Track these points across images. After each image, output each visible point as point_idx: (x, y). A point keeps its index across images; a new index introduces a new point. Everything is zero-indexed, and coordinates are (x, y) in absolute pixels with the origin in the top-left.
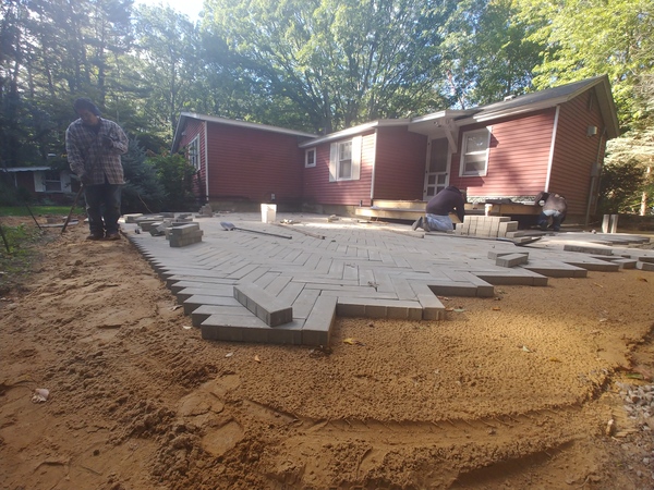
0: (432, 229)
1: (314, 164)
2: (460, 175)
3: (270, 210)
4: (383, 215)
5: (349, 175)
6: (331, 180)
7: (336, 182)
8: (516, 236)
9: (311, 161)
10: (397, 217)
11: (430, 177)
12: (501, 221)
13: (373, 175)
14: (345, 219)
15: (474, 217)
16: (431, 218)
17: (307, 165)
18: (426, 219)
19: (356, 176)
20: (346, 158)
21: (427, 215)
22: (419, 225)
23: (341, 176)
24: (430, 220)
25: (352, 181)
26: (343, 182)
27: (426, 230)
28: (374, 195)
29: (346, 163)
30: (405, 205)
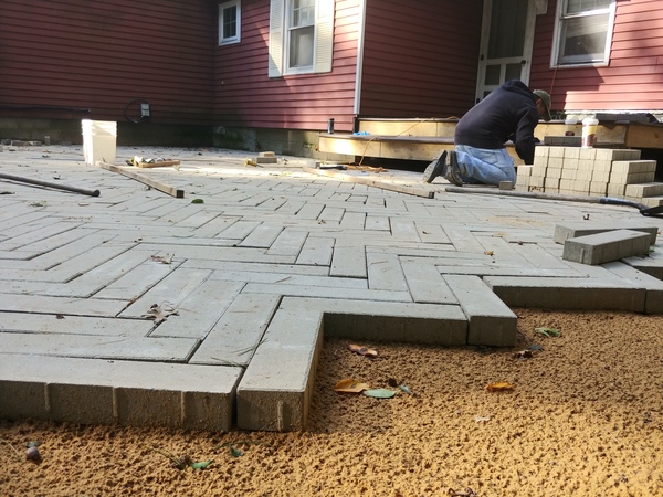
0: (466, 178)
1: (237, 38)
2: (553, 63)
3: (100, 132)
4: (376, 151)
5: (310, 63)
6: (271, 74)
7: (282, 79)
8: (647, 194)
9: (230, 31)
10: (403, 154)
11: (489, 68)
12: (616, 158)
13: (359, 61)
14: (293, 161)
15: (557, 151)
16: (465, 154)
17: (222, 40)
18: (454, 156)
19: (323, 64)
20: (303, 24)
21: (456, 148)
22: (439, 171)
23: (293, 63)
24: (461, 159)
25: (316, 75)
26: (298, 77)
27: (454, 182)
28: (362, 107)
29: (302, 33)
30: (426, 128)
